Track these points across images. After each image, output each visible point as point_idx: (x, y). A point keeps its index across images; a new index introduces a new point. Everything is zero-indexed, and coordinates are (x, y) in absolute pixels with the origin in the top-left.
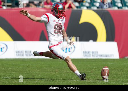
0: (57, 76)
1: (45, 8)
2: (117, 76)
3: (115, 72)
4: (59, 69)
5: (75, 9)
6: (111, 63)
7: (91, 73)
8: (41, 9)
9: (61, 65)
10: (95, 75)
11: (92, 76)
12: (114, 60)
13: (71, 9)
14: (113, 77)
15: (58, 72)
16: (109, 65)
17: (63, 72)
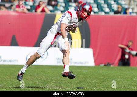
0: (29, 83)
1: (16, 12)
2: (92, 85)
3: (90, 80)
4: (30, 76)
5: (49, 13)
6: (86, 71)
7: (64, 80)
8: (13, 12)
9: (33, 72)
10: (69, 83)
11: (66, 84)
12: (89, 68)
13: (44, 13)
14: (88, 86)
15: (30, 79)
16: (84, 73)
17: (35, 79)
